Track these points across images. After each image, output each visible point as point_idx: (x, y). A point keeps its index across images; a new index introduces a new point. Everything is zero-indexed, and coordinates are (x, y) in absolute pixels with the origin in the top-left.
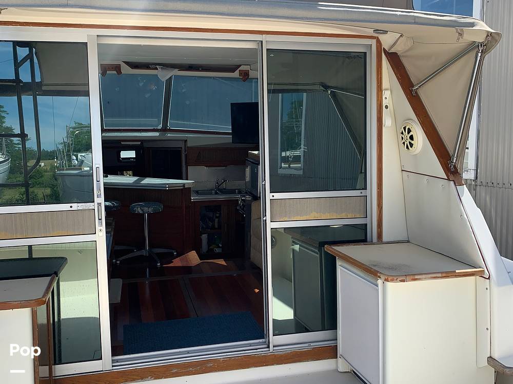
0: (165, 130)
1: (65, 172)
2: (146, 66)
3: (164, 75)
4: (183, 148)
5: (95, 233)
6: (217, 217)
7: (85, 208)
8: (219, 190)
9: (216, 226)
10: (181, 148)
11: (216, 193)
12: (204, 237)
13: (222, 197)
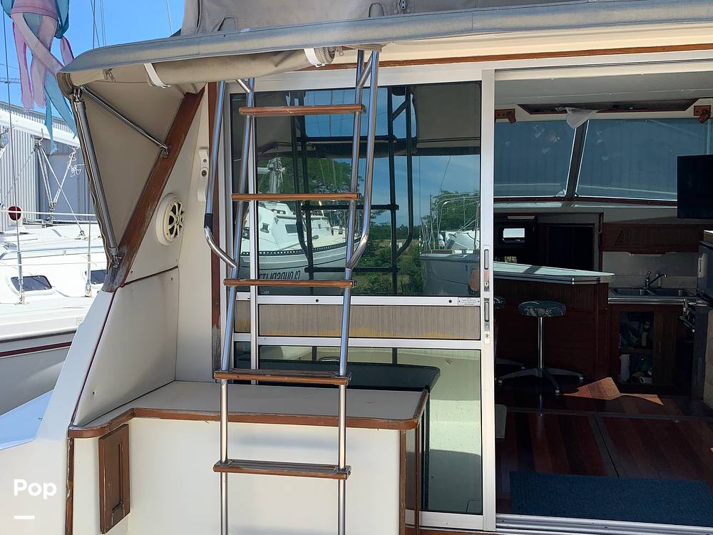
0: (570, 198)
1: (431, 255)
2: (550, 109)
3: (574, 120)
4: (597, 225)
5: (480, 340)
6: (645, 330)
7: (468, 304)
8: (650, 288)
9: (644, 343)
10: (594, 224)
11: (646, 294)
12: (625, 359)
13: (654, 300)
